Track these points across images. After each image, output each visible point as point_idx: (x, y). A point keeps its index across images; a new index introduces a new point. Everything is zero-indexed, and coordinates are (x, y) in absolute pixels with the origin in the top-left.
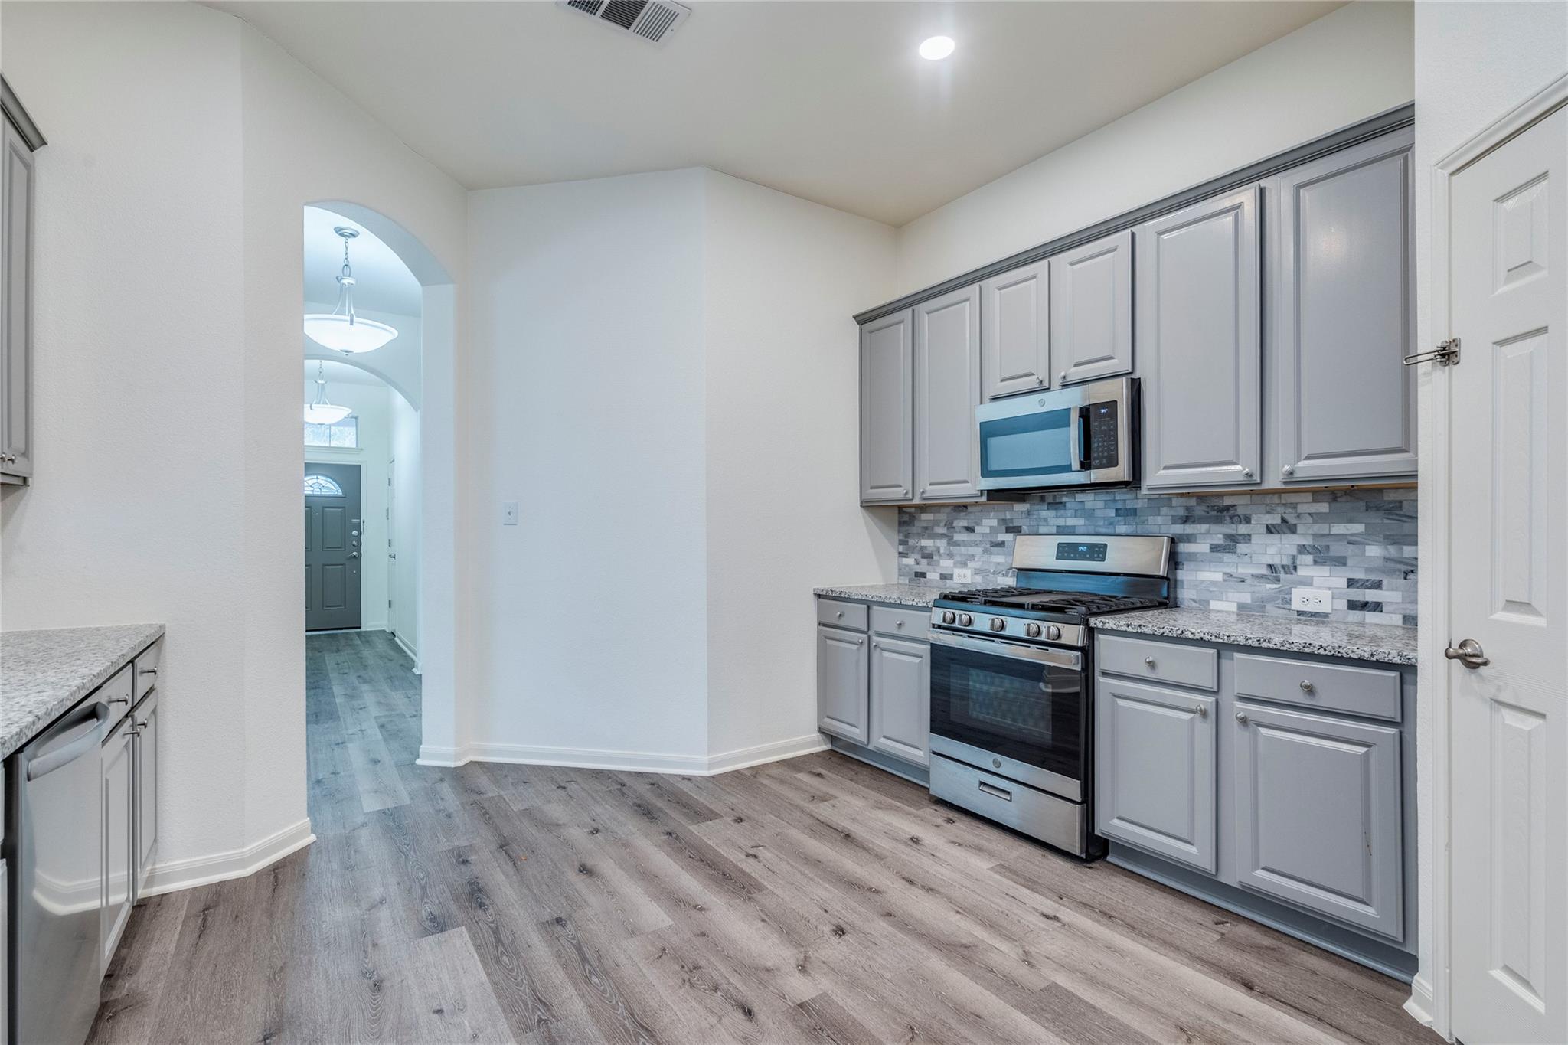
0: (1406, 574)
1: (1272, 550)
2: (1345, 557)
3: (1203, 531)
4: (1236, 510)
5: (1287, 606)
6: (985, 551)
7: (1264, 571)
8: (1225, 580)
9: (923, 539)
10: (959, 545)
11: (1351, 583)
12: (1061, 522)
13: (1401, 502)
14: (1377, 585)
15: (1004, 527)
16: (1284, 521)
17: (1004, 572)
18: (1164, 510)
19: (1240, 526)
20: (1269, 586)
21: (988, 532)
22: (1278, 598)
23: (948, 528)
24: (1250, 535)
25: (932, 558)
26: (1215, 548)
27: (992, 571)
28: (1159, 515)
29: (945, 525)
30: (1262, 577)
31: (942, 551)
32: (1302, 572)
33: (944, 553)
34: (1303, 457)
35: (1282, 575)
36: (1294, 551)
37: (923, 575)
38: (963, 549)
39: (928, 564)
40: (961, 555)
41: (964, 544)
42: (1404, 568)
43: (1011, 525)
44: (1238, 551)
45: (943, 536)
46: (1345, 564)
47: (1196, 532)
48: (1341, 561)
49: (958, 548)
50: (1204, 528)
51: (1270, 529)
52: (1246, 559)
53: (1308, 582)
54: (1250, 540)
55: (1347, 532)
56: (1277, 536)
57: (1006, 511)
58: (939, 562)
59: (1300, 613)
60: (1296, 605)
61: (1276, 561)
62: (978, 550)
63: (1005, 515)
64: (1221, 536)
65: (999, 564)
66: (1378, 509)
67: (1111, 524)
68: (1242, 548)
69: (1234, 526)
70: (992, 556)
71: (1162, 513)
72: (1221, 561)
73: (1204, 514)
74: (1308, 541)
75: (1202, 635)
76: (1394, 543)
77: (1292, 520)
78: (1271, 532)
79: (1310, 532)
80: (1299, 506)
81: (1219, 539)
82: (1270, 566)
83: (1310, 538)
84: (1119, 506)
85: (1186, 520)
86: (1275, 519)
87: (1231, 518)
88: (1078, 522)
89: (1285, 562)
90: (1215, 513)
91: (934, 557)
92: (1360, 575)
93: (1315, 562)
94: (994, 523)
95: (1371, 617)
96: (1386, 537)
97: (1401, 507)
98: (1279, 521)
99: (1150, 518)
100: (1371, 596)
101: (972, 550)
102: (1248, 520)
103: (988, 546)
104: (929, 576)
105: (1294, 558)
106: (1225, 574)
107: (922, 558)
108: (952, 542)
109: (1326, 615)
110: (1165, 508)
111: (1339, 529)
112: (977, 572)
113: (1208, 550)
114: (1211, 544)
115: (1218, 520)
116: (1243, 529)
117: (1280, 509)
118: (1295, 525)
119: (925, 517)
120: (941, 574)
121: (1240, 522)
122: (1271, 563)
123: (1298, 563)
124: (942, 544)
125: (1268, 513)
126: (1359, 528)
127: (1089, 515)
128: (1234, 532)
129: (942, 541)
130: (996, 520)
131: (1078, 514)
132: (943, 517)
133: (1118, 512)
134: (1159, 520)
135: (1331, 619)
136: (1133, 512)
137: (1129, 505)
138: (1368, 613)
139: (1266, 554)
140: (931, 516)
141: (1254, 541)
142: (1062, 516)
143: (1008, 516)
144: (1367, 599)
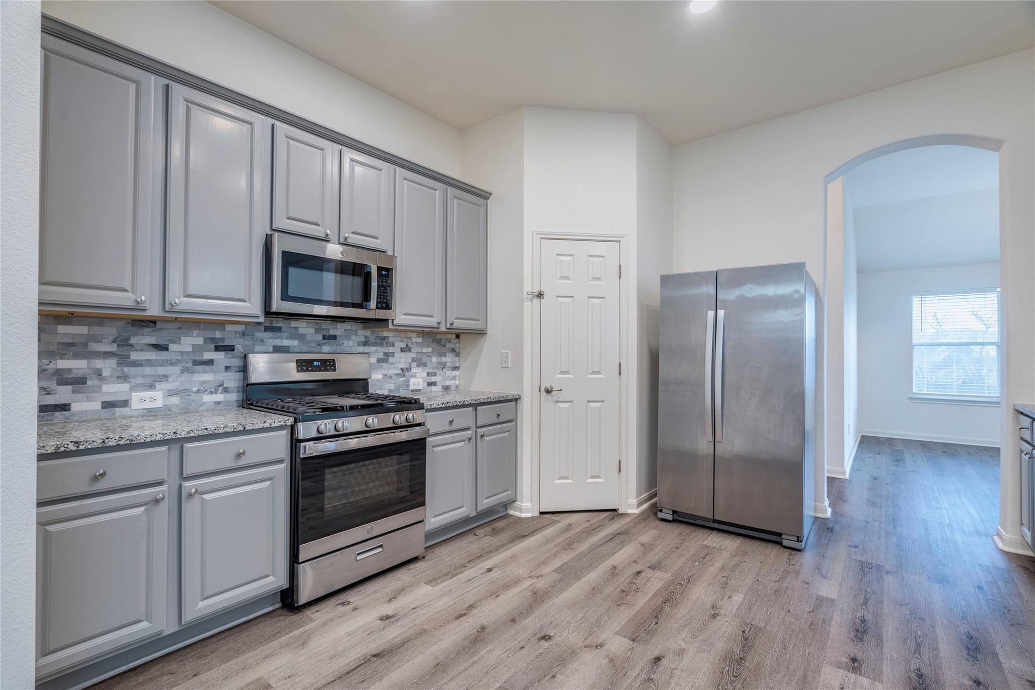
0: (442, 369)
1: (403, 361)
2: (426, 363)
3: (374, 351)
4: (388, 339)
5: (408, 388)
6: (185, 370)
7: (399, 372)
8: (383, 378)
9: (62, 358)
10: (141, 365)
11: (428, 374)
12: (278, 343)
13: (441, 339)
14: (435, 375)
15: (212, 346)
16: (407, 346)
17: (213, 390)
18: (353, 337)
19: (390, 348)
20: (401, 379)
21: (191, 350)
22: (403, 385)
23: (118, 346)
24: (394, 353)
25: (86, 383)
26: (379, 360)
27: (195, 390)
28: (350, 340)
29: (114, 342)
30: (399, 374)
31: (106, 373)
32: (413, 371)
33: (112, 376)
35: (406, 373)
36: (410, 361)
37: (65, 407)
38: (148, 370)
39: (74, 392)
40: (144, 376)
41: (150, 363)
42: (442, 366)
43: (222, 344)
44: (389, 361)
45: (107, 355)
46: (426, 366)
47: (370, 351)
48: (425, 365)
49: (139, 368)
50: (373, 349)
51: (402, 350)
52: (392, 365)
53: (414, 376)
54: (394, 355)
55: (427, 351)
56: (404, 353)
57: (215, 330)
58: (100, 387)
59: (412, 391)
60: (411, 387)
61: (404, 366)
62: (177, 369)
63: (215, 334)
64: (382, 353)
65: (205, 382)
66: (436, 341)
67: (319, 345)
68: (391, 360)
69: (388, 348)
70: (196, 375)
71: (352, 339)
72: (381, 367)
73: (374, 340)
74: (414, 356)
76: (439, 356)
77: (410, 346)
78: (402, 352)
79: (416, 351)
80: (412, 339)
81: (381, 356)
82: (402, 369)
83: (416, 354)
85: (365, 344)
86: (403, 345)
87: (387, 343)
88: (294, 343)
89: (407, 367)
90: (379, 341)
91: (89, 383)
92: (430, 371)
93: (417, 366)
94: (200, 341)
95: (434, 388)
96: (438, 353)
97: (441, 341)
98: (405, 346)
99: (345, 342)
100: (433, 379)
101: (161, 371)
102: (393, 345)
103: (190, 365)
104: (75, 407)
105: (410, 364)
106: (384, 374)
107: (58, 384)
108: (124, 360)
109: (420, 390)
110: (354, 336)
111: (425, 350)
112: (171, 393)
113: (376, 362)
114: (377, 358)
115: (381, 345)
116: (391, 350)
117: (406, 340)
118: (411, 348)
120: (103, 403)
121: (390, 346)
122: (402, 367)
123: (412, 366)
124: (108, 366)
125: (401, 341)
126: (430, 350)
127: (301, 338)
128: (387, 351)
129: (107, 361)
130: (202, 339)
131: (292, 337)
132: (110, 331)
133: (324, 337)
134: (351, 343)
135: (422, 391)
136: (334, 337)
137: (332, 333)
138: (433, 387)
139: (400, 362)
140: (83, 330)
141: (395, 356)
142: (278, 338)
143: (218, 335)
144: (433, 381)
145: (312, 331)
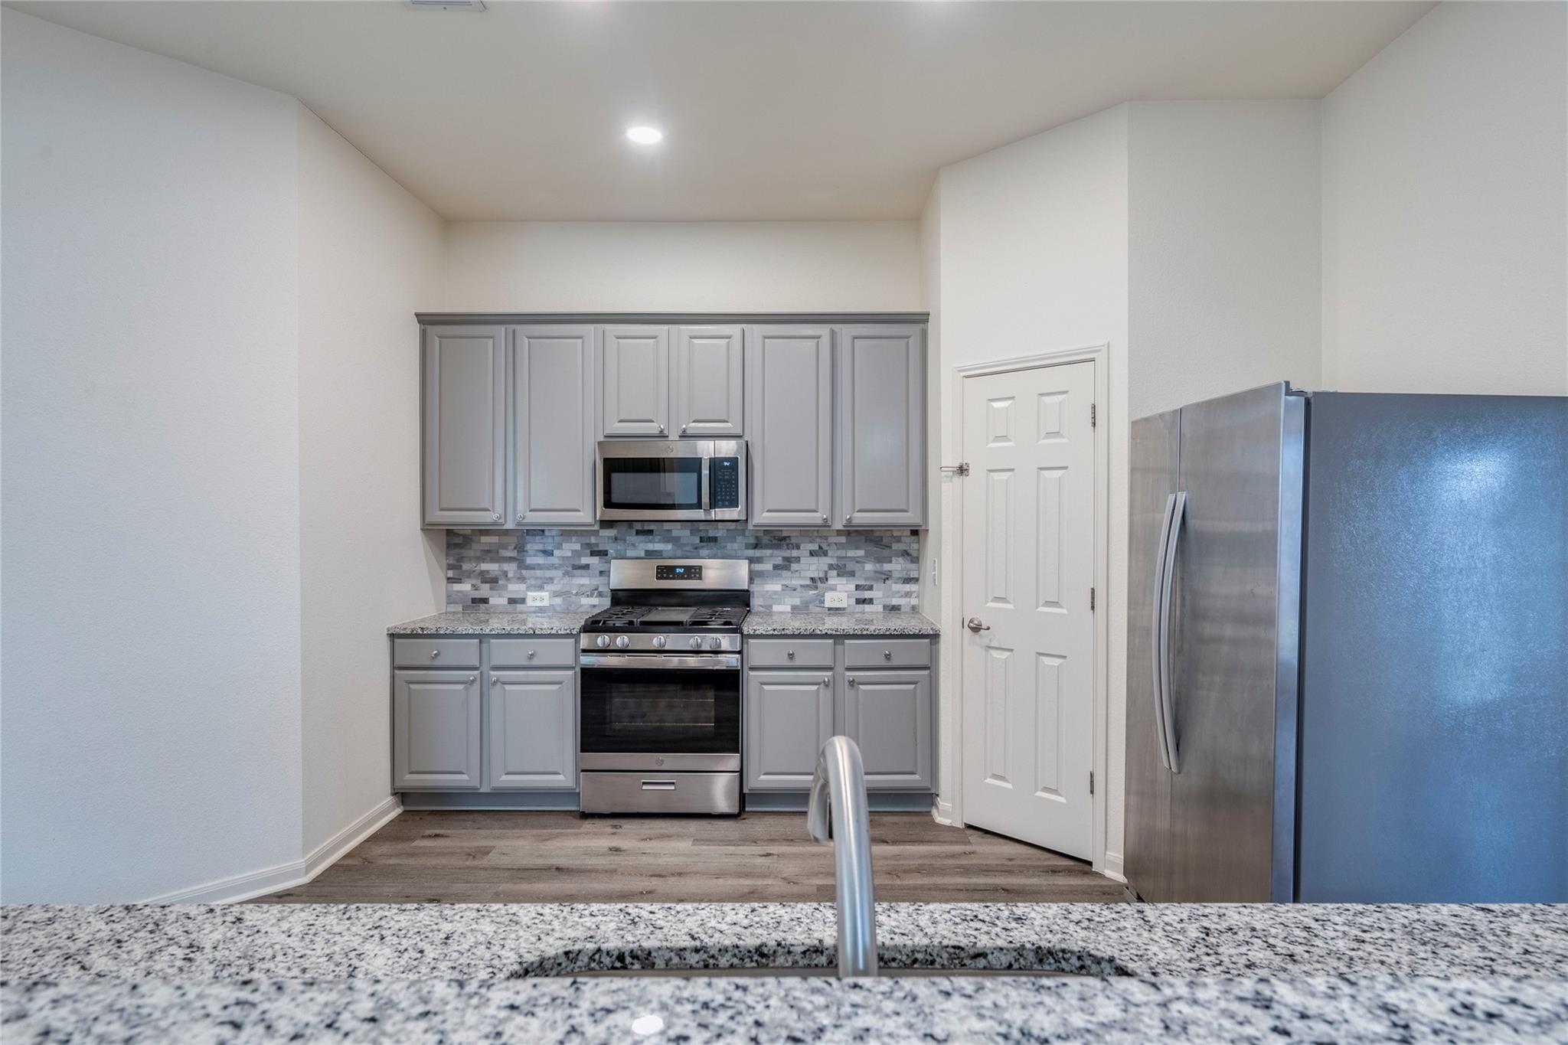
0: (885, 580)
1: (813, 568)
2: (854, 572)
3: (768, 555)
4: (790, 540)
5: (822, 605)
6: (566, 574)
7: (808, 582)
8: (783, 590)
9: (483, 562)
10: (534, 569)
11: (858, 587)
12: (651, 547)
13: (882, 537)
14: (871, 588)
15: (588, 551)
16: (820, 547)
17: (589, 593)
18: (739, 538)
19: (793, 551)
20: (811, 592)
21: (570, 555)
22: (816, 600)
23: (518, 552)
24: (799, 558)
25: (497, 582)
26: (776, 567)
27: (574, 592)
28: (736, 542)
29: (515, 548)
30: (807, 586)
31: (510, 575)
32: (831, 582)
33: (514, 577)
34: (856, 510)
35: (819, 584)
36: (827, 569)
37: (485, 601)
38: (538, 573)
39: (491, 589)
40: (536, 578)
41: (540, 567)
42: (884, 577)
43: (596, 549)
44: (792, 569)
45: (511, 559)
46: (854, 576)
47: (763, 555)
48: (852, 574)
49: (532, 571)
50: (768, 552)
51: (812, 554)
52: (797, 574)
53: (833, 589)
54: (799, 561)
55: (855, 555)
56: (816, 558)
57: (590, 536)
58: (507, 586)
59: (830, 609)
60: (828, 604)
61: (815, 575)
62: (559, 573)
63: (590, 539)
64: (780, 558)
65: (583, 585)
66: (871, 541)
67: (696, 548)
68: (794, 566)
69: (789, 551)
70: (575, 578)
71: (738, 541)
72: (780, 576)
73: (769, 542)
74: (834, 561)
75: (826, 631)
76: (879, 562)
77: (825, 548)
78: (813, 555)
79: (836, 555)
80: (829, 538)
81: (779, 561)
82: (812, 579)
83: (835, 559)
84: (703, 534)
85: (756, 546)
86: (815, 547)
87: (787, 545)
88: (667, 547)
89: (820, 576)
90: (776, 542)
91: (500, 582)
92: (862, 582)
93: (838, 575)
94: (577, 547)
95: (867, 608)
96: (875, 558)
97: (882, 540)
98: (817, 548)
99: (729, 545)
100: (867, 595)
101: (549, 574)
102: (798, 547)
103: (570, 569)
104: (492, 601)
105: (826, 572)
106: (783, 585)
107: (482, 582)
108: (522, 565)
109: (844, 609)
110: (740, 537)
111: (851, 553)
112: (555, 594)
113: (771, 568)
114: (774, 565)
115: (778, 547)
116: (795, 553)
117: (818, 540)
118: (827, 551)
119: (484, 539)
120: (509, 599)
121: (793, 549)
122: (812, 576)
123: (828, 576)
124: (511, 568)
125: (811, 542)
126: (861, 553)
127: (675, 541)
128: (789, 555)
129: (511, 565)
130: (579, 545)
131: (666, 540)
132: (512, 540)
133: (702, 540)
134: (736, 546)
135: (847, 611)
136: (714, 540)
137: (711, 534)
138: (866, 606)
139: (809, 570)
140: (494, 539)
141: (801, 562)
142: (650, 542)
143: (593, 540)
144: (866, 597)
145: (688, 532)
